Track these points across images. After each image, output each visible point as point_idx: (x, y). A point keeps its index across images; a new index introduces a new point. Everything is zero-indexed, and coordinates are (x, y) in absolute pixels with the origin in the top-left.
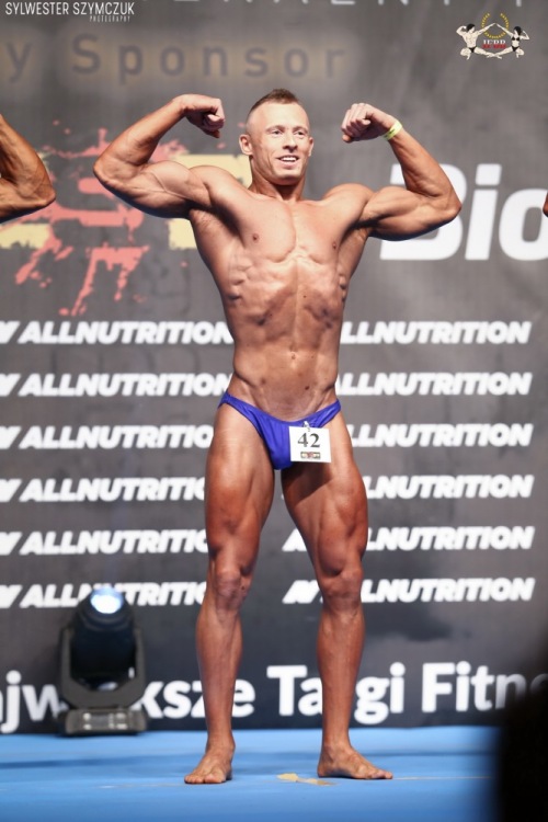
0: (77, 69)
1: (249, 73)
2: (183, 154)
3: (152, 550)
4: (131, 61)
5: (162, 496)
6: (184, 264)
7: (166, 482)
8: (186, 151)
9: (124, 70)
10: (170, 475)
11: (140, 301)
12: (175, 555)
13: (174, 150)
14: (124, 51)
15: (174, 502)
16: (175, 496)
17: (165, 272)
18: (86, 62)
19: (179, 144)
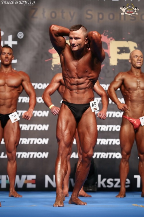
0: (87, 18)
1: (131, 20)
2: (114, 41)
3: (104, 144)
4: (101, 16)
5: (107, 130)
6: (113, 69)
7: (108, 126)
8: (114, 40)
9: (99, 19)
10: (109, 124)
11: (102, 79)
12: (110, 145)
13: (111, 39)
14: (99, 14)
15: (110, 131)
16: (110, 130)
17: (108, 72)
18: (89, 17)
19: (113, 38)
